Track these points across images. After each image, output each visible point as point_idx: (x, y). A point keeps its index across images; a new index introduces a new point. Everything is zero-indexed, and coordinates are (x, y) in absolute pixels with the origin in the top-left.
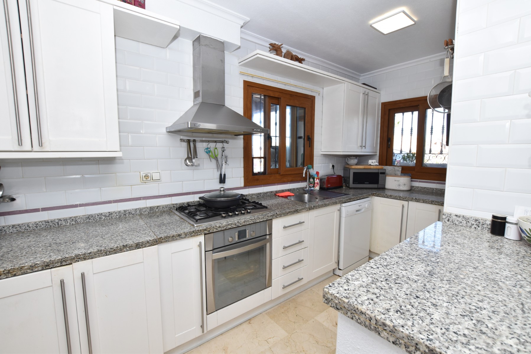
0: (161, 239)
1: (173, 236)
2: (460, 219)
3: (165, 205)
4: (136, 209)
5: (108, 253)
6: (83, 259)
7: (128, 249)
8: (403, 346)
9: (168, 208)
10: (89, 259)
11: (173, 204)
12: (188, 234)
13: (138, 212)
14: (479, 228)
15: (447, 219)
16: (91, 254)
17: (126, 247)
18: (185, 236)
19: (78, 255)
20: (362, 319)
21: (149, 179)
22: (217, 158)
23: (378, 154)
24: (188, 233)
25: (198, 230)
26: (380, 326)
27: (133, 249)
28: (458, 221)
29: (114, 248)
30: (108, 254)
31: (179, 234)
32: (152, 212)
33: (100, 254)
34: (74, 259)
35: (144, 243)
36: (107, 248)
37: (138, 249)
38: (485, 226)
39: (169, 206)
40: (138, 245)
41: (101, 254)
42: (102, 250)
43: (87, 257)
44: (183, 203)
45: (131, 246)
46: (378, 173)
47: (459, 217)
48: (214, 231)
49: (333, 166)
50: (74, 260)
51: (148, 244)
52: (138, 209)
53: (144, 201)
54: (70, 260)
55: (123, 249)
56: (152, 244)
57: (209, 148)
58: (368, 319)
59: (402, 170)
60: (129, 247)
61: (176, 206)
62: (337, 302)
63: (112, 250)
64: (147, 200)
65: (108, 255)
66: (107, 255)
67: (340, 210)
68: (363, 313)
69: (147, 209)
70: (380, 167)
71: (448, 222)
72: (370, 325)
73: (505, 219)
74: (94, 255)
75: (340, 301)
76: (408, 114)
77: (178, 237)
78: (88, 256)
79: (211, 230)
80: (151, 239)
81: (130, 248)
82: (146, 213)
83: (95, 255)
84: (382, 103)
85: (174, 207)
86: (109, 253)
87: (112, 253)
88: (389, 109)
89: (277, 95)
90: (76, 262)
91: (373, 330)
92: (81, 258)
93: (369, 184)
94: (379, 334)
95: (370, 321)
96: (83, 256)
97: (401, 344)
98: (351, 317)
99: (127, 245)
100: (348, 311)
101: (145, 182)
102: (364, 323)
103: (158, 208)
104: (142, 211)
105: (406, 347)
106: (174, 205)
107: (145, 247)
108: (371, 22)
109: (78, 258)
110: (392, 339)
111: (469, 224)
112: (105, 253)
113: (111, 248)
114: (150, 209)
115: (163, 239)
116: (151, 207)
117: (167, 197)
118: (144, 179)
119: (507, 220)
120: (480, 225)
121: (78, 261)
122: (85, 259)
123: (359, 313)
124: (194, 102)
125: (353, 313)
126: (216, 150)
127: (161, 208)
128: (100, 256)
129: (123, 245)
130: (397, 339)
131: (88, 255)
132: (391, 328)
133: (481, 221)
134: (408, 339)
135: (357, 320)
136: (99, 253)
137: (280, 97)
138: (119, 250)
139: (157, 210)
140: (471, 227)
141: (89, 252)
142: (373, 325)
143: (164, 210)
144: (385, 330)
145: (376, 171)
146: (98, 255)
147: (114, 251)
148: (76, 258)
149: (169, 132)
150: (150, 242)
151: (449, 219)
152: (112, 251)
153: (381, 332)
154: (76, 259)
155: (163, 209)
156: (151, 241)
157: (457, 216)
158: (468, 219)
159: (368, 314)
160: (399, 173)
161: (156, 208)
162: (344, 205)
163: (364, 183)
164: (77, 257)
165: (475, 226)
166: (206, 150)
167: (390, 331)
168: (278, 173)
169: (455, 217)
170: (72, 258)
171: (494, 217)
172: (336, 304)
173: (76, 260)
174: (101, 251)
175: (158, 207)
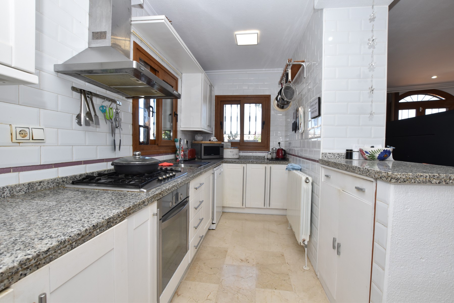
0: (130, 209)
1: (139, 205)
2: (331, 155)
3: (51, 180)
4: (4, 188)
5: (74, 244)
6: (34, 269)
7: (98, 230)
8: (444, 182)
9: (55, 184)
10: (45, 264)
11: (62, 178)
12: (149, 200)
13: (7, 192)
14: (340, 158)
15: (325, 156)
16: (48, 254)
17: (97, 228)
18: (147, 202)
19: (25, 261)
20: (421, 180)
21: (27, 138)
22: (111, 119)
23: (214, 133)
24: (150, 198)
25: (156, 195)
26: (432, 177)
27: (104, 231)
28: (330, 156)
29: (83, 234)
30: (74, 246)
31: (143, 201)
32: (31, 191)
33: (62, 250)
34: (17, 272)
35: (115, 218)
36: (72, 235)
37: (109, 228)
38: (342, 156)
39: (56, 180)
40: (109, 222)
41: (64, 249)
42: (67, 240)
43: (41, 260)
44: (75, 176)
45: (101, 225)
46: (220, 146)
47: (330, 153)
48: (166, 195)
49: (187, 142)
50: (16, 275)
51: (119, 219)
52: (7, 187)
53: (16, 174)
54: (8, 278)
55: (93, 232)
56: (122, 219)
57: (105, 106)
58: (424, 178)
59: (231, 144)
60: (100, 227)
61: (66, 180)
62: (404, 177)
63: (79, 237)
64: (21, 173)
65: (74, 248)
66: (72, 249)
67: (213, 174)
68: (422, 176)
69: (22, 187)
70: (219, 142)
71: (325, 158)
72: (426, 180)
73: (351, 150)
74: (54, 254)
75: (407, 176)
76: (234, 106)
77: (142, 204)
78: (44, 258)
79: (163, 193)
80: (121, 211)
81: (101, 229)
82: (21, 193)
83: (55, 252)
84: (215, 96)
85: (63, 181)
86: (76, 243)
87: (79, 242)
88: (221, 101)
89: (156, 67)
90: (19, 279)
91: (427, 182)
92: (32, 265)
93: (214, 155)
94: (431, 182)
95: (426, 178)
96: (35, 261)
97: (442, 181)
98: (414, 181)
99: (98, 225)
100: (412, 179)
101: (19, 143)
102: (422, 181)
103: (41, 184)
104: (14, 190)
105: (445, 182)
106: (64, 179)
107: (116, 224)
108: (236, 33)
109: (26, 267)
110: (438, 182)
111: (335, 157)
112: (70, 244)
113: (79, 234)
114: (28, 186)
115: (131, 210)
116: (29, 184)
117: (52, 168)
118: (19, 137)
119: (353, 151)
120: (340, 157)
121: (25, 275)
122: (38, 266)
123: (419, 177)
124: (89, 44)
125: (415, 179)
126: (111, 110)
127: (45, 184)
128: (63, 252)
129: (94, 226)
130: (441, 180)
131: (45, 256)
132: (438, 176)
133: (340, 154)
134: (446, 177)
135: (418, 181)
136: (62, 247)
137: (158, 70)
138: (88, 236)
139: (39, 188)
140: (336, 158)
141: (46, 249)
142: (427, 180)
143: (49, 187)
144: (434, 178)
145: (219, 146)
146: (59, 251)
147: (82, 239)
148: (20, 269)
149: (58, 72)
150: (121, 215)
151: (326, 156)
152: (79, 240)
153: (432, 181)
154: (21, 273)
155: (49, 185)
156: (121, 213)
157: (329, 153)
158: (335, 154)
159: (425, 175)
160: (230, 147)
161: (37, 184)
162: (215, 169)
163: (210, 155)
164: (23, 266)
165: (338, 157)
166: (101, 109)
167: (437, 178)
168: (155, 144)
169: (328, 154)
170: (14, 271)
171: (347, 150)
172: (404, 179)
173: (21, 275)
174: (65, 242)
175: (40, 182)
